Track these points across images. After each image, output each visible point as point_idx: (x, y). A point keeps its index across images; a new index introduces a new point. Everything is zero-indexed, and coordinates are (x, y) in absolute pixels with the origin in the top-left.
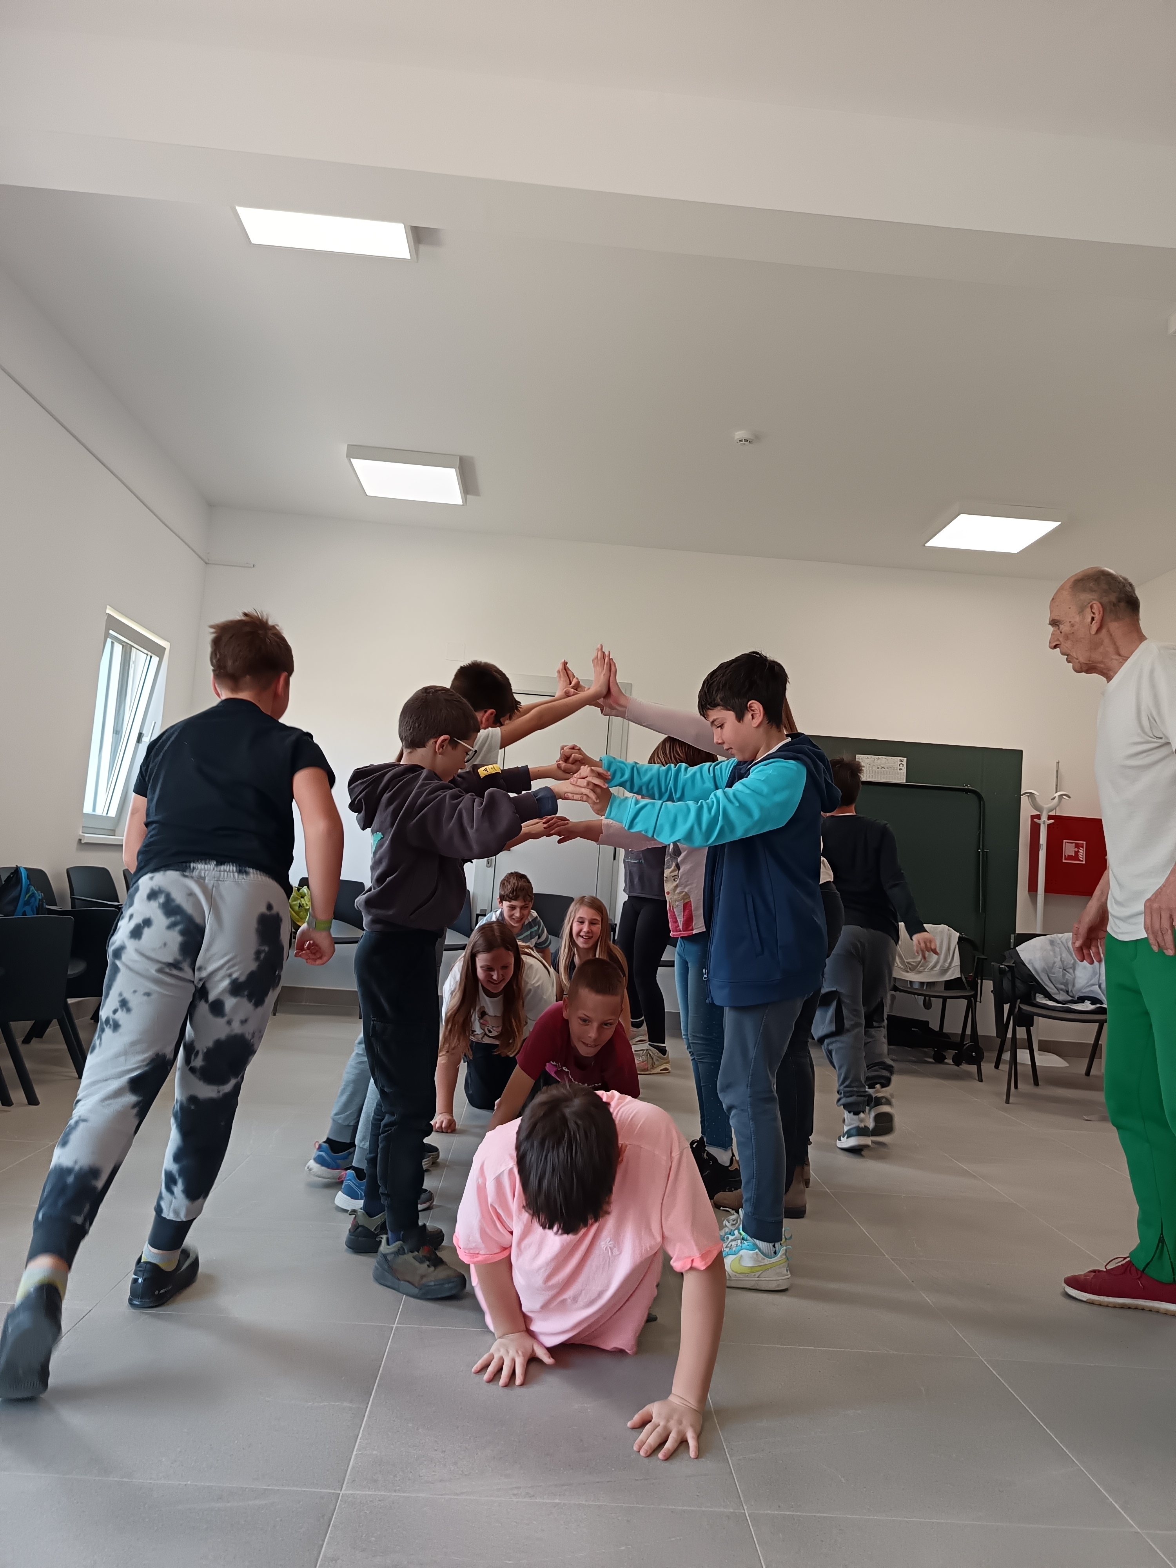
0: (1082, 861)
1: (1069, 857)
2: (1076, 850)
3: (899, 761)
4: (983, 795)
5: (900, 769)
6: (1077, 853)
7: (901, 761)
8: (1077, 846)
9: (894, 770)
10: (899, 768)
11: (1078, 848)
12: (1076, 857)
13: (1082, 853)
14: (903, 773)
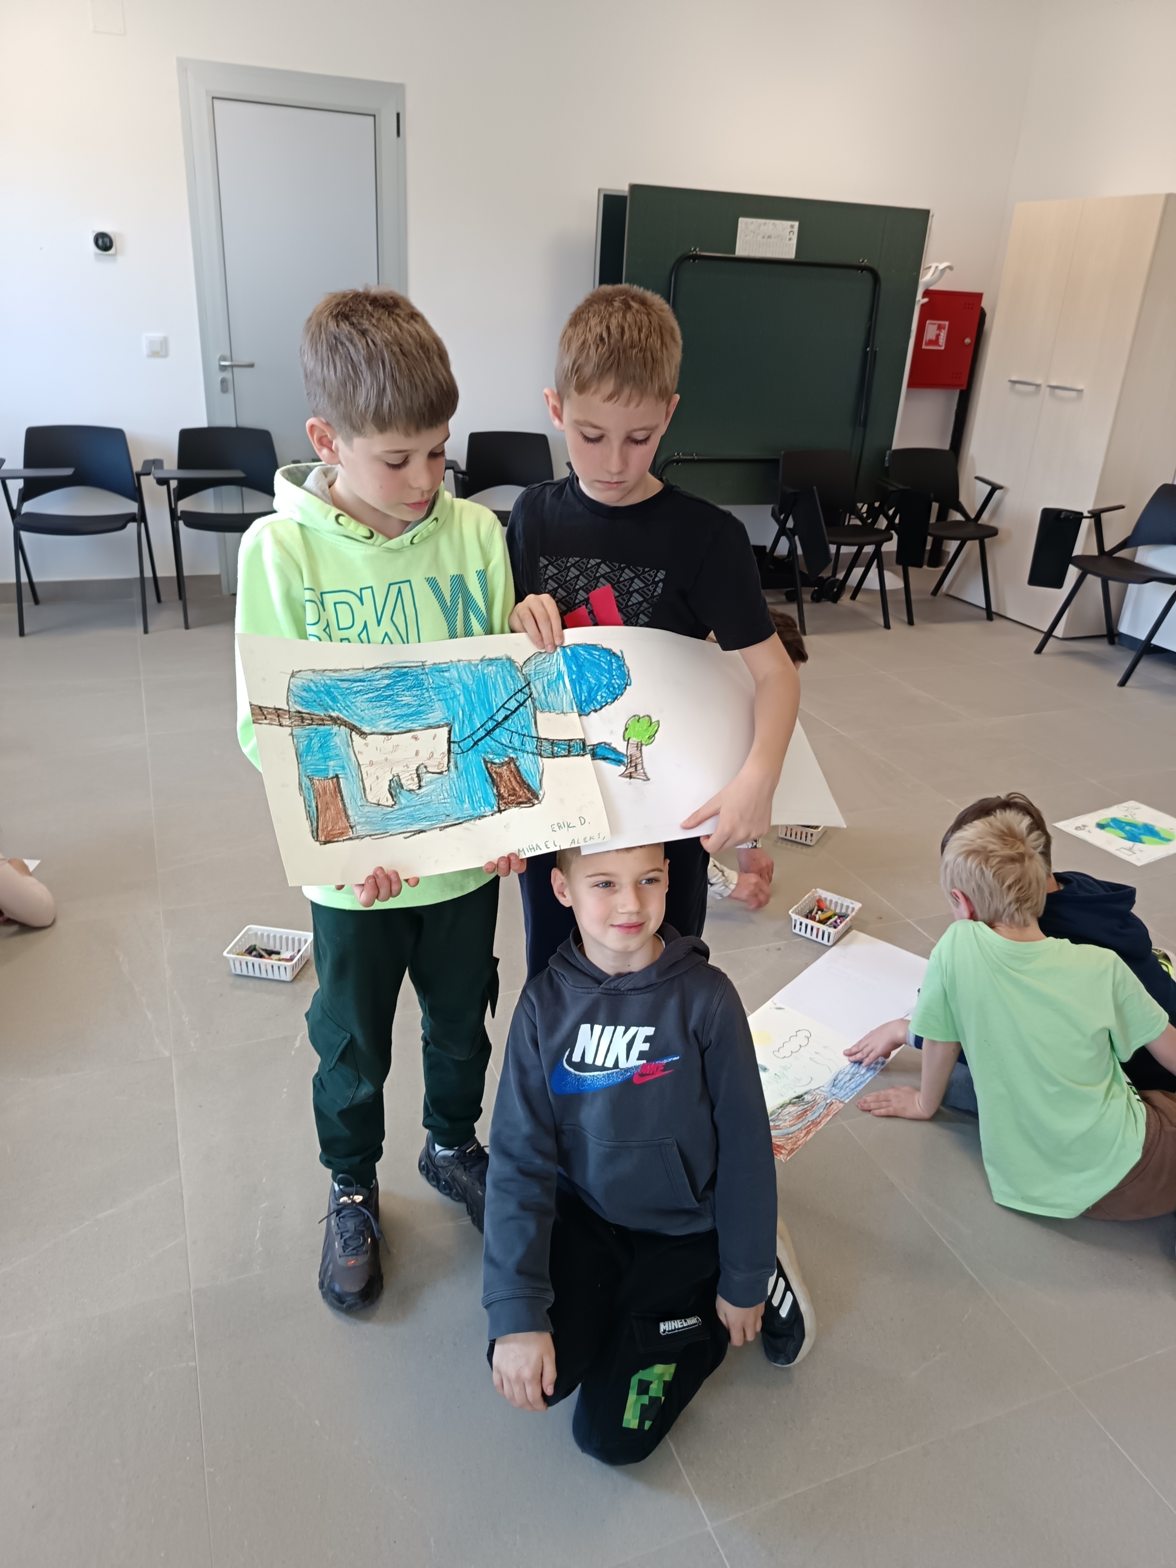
0: (941, 346)
1: (931, 342)
2: (938, 332)
3: (789, 227)
4: (881, 273)
5: (790, 239)
6: (938, 336)
7: (792, 226)
8: (940, 328)
9: (782, 240)
10: (788, 237)
11: (940, 331)
12: (936, 342)
13: (943, 335)
14: (793, 244)
